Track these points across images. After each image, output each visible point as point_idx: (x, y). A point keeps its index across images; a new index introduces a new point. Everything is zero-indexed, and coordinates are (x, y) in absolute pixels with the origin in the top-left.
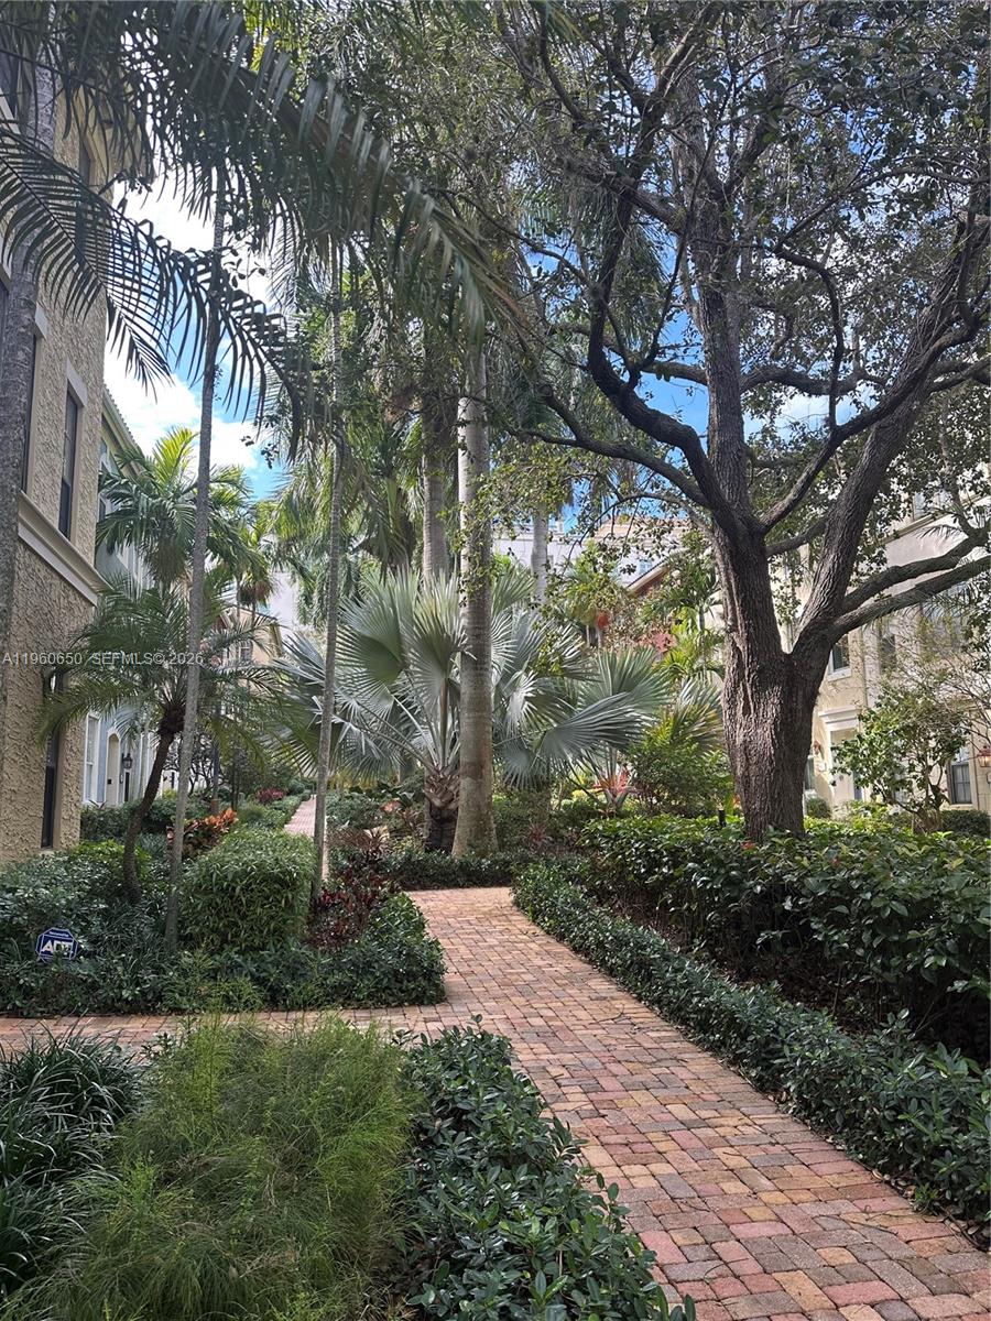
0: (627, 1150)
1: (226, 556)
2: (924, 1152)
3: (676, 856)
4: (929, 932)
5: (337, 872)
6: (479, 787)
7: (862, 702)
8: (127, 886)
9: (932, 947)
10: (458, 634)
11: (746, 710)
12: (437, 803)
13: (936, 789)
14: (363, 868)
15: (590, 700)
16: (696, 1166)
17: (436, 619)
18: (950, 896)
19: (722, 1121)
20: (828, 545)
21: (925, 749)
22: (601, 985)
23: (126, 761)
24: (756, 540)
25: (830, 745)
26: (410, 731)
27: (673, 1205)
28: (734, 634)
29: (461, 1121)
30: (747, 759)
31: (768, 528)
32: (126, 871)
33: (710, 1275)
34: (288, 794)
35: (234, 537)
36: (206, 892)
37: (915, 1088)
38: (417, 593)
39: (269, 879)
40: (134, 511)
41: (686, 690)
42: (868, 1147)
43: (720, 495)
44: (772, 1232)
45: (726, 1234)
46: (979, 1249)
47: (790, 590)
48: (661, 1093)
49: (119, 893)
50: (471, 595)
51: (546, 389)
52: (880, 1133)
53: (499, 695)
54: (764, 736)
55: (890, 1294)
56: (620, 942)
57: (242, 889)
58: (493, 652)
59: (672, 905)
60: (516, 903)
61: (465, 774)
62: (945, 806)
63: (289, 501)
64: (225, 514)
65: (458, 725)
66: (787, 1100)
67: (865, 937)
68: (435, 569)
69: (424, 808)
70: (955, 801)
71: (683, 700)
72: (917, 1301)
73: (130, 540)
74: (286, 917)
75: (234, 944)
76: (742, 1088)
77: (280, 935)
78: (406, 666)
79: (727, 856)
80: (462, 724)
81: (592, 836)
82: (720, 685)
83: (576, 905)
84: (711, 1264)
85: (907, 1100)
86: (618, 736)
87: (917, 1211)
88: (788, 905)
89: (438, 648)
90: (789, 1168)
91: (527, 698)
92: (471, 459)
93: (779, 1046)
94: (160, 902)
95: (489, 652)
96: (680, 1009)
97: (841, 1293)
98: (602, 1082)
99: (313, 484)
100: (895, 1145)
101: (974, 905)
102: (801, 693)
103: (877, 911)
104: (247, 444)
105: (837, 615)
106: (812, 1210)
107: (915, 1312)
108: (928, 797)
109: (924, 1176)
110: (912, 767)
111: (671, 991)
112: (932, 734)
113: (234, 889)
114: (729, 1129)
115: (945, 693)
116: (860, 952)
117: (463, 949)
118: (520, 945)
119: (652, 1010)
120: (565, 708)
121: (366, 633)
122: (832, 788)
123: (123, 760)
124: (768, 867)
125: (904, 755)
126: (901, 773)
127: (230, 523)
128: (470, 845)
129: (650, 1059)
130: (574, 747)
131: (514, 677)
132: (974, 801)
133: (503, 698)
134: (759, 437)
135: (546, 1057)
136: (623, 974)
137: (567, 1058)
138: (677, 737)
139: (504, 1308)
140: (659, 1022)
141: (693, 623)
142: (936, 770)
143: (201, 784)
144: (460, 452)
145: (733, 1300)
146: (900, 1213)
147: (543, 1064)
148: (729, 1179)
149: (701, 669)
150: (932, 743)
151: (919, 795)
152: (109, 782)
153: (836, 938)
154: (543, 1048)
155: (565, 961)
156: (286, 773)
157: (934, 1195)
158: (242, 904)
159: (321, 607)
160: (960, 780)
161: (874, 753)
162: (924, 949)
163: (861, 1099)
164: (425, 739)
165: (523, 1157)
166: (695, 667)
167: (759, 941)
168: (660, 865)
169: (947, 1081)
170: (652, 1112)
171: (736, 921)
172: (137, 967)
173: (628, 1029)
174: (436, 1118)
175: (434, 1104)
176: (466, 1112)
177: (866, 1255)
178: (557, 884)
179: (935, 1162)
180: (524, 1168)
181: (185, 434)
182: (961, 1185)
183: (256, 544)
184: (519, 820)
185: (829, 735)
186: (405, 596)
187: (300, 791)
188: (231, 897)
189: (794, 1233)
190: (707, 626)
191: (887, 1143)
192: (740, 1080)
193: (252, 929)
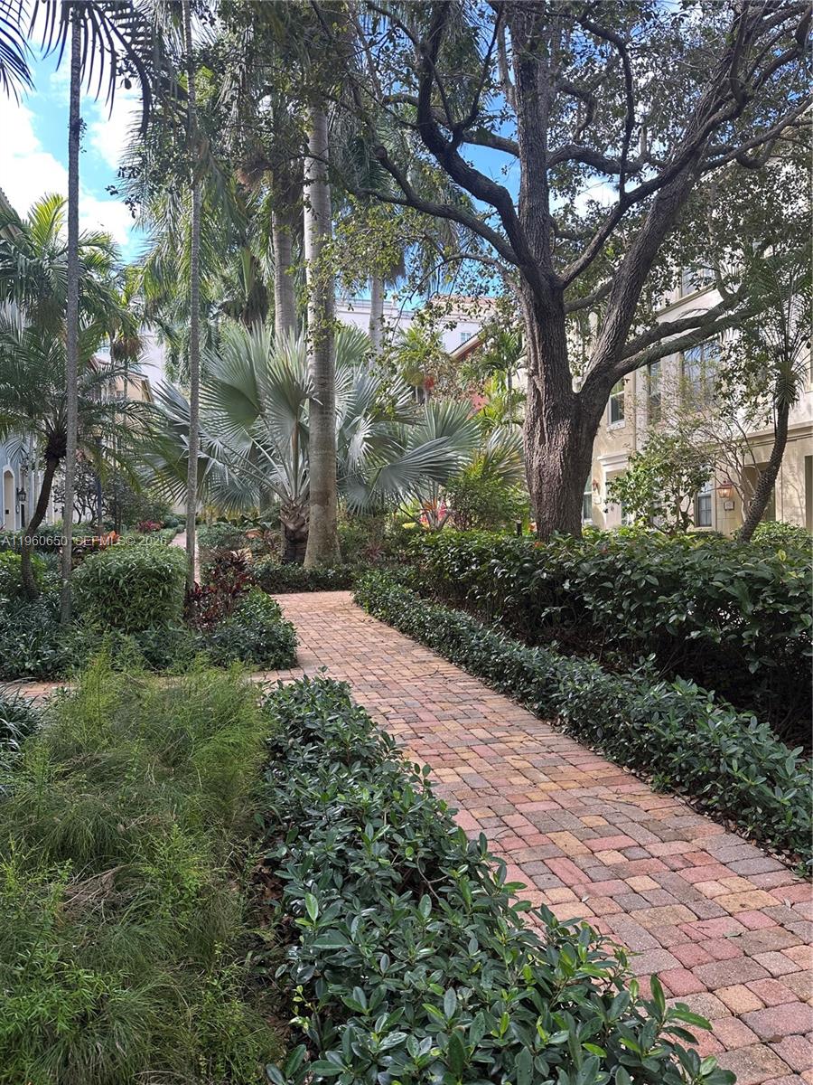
0: (439, 759)
1: (99, 314)
2: (662, 750)
3: (482, 556)
4: (675, 597)
5: (206, 575)
6: (326, 512)
7: (632, 445)
8: (26, 587)
9: (676, 608)
10: (306, 383)
11: (542, 441)
12: (291, 527)
13: (685, 515)
14: (226, 569)
15: (417, 443)
16: (491, 768)
17: (287, 370)
18: (691, 567)
19: (510, 739)
20: (613, 301)
21: (679, 482)
22: (421, 653)
23: (21, 494)
24: (556, 294)
25: (605, 481)
26: (268, 469)
27: (473, 793)
28: (535, 378)
29: (309, 738)
30: (541, 480)
31: (567, 283)
32: (25, 575)
33: (499, 836)
34: (165, 528)
35: (105, 296)
36: (94, 585)
37: (658, 704)
38: (269, 347)
39: (148, 574)
40: (14, 270)
41: (495, 437)
42: (621, 751)
43: (528, 252)
44: (546, 808)
45: (512, 810)
46: (698, 813)
47: (581, 348)
48: (466, 722)
49: (19, 592)
50: (317, 344)
51: (381, 151)
52: (630, 740)
53: (342, 437)
54: (555, 460)
55: (632, 843)
56: (437, 621)
57: (124, 582)
58: (336, 401)
59: (478, 594)
60: (356, 601)
61: (314, 502)
62: (691, 528)
63: (152, 265)
64: (96, 277)
65: (308, 465)
66: (561, 725)
67: (625, 605)
68: (286, 324)
69: (280, 533)
70: (699, 525)
71: (493, 443)
72: (652, 846)
73: (11, 298)
74: (163, 604)
75: (120, 627)
76: (527, 717)
77: (159, 619)
78: (262, 409)
79: (522, 553)
80: (311, 462)
81: (417, 547)
82: (521, 432)
83: (405, 598)
84: (500, 830)
85: (650, 714)
86: (440, 472)
87: (655, 791)
88: (567, 585)
89: (289, 395)
90: (561, 768)
91: (365, 439)
92: (315, 216)
93: (556, 685)
94: (55, 601)
95: (333, 399)
96: (481, 666)
97: (596, 844)
98: (421, 715)
99: (174, 248)
100: (640, 747)
101: (710, 573)
102: (585, 425)
103: (635, 584)
104: (112, 194)
105: (617, 361)
106: (577, 793)
107: (649, 853)
108: (678, 521)
109: (661, 766)
110: (668, 497)
111: (475, 653)
112: (685, 471)
113: (118, 582)
114: (516, 744)
115: (697, 438)
116: (620, 616)
117: (312, 633)
118: (358, 630)
119: (460, 668)
120: (396, 449)
121: (226, 381)
122: (604, 514)
123: (18, 494)
124: (553, 559)
125: (662, 488)
126: (659, 502)
127: (102, 284)
128: (319, 559)
129: (457, 700)
130: (404, 481)
131: (355, 421)
132: (713, 524)
133: (345, 442)
134: (561, 212)
135: (378, 700)
136: (439, 644)
137: (394, 701)
138: (487, 474)
139: (340, 851)
140: (466, 676)
141: (503, 384)
142: (686, 500)
143: (88, 517)
144: (306, 209)
145: (516, 851)
146: (642, 793)
147: (375, 705)
148: (516, 775)
149: (508, 422)
150: (684, 479)
151: (672, 520)
152: (7, 512)
153: (602, 607)
154: (376, 695)
155: (394, 638)
156: (162, 509)
157: (668, 779)
158: (125, 595)
159: (187, 365)
160: (704, 507)
161: (638, 486)
162: (669, 610)
163: (616, 716)
164: (281, 475)
165: (357, 757)
166: (503, 421)
167: (543, 615)
168: (470, 565)
169: (682, 698)
170: (458, 734)
171: (527, 602)
172: (36, 646)
173: (441, 681)
174: (289, 738)
175: (288, 728)
176: (312, 731)
177: (616, 820)
178: (389, 585)
179: (670, 755)
180: (359, 764)
181: (56, 199)
182: (687, 771)
183: (126, 305)
184: (358, 541)
185: (604, 475)
186: (260, 351)
187: (175, 525)
188: (116, 589)
189: (563, 808)
190: (514, 387)
191: (634, 746)
192: (525, 712)
193: (135, 614)
